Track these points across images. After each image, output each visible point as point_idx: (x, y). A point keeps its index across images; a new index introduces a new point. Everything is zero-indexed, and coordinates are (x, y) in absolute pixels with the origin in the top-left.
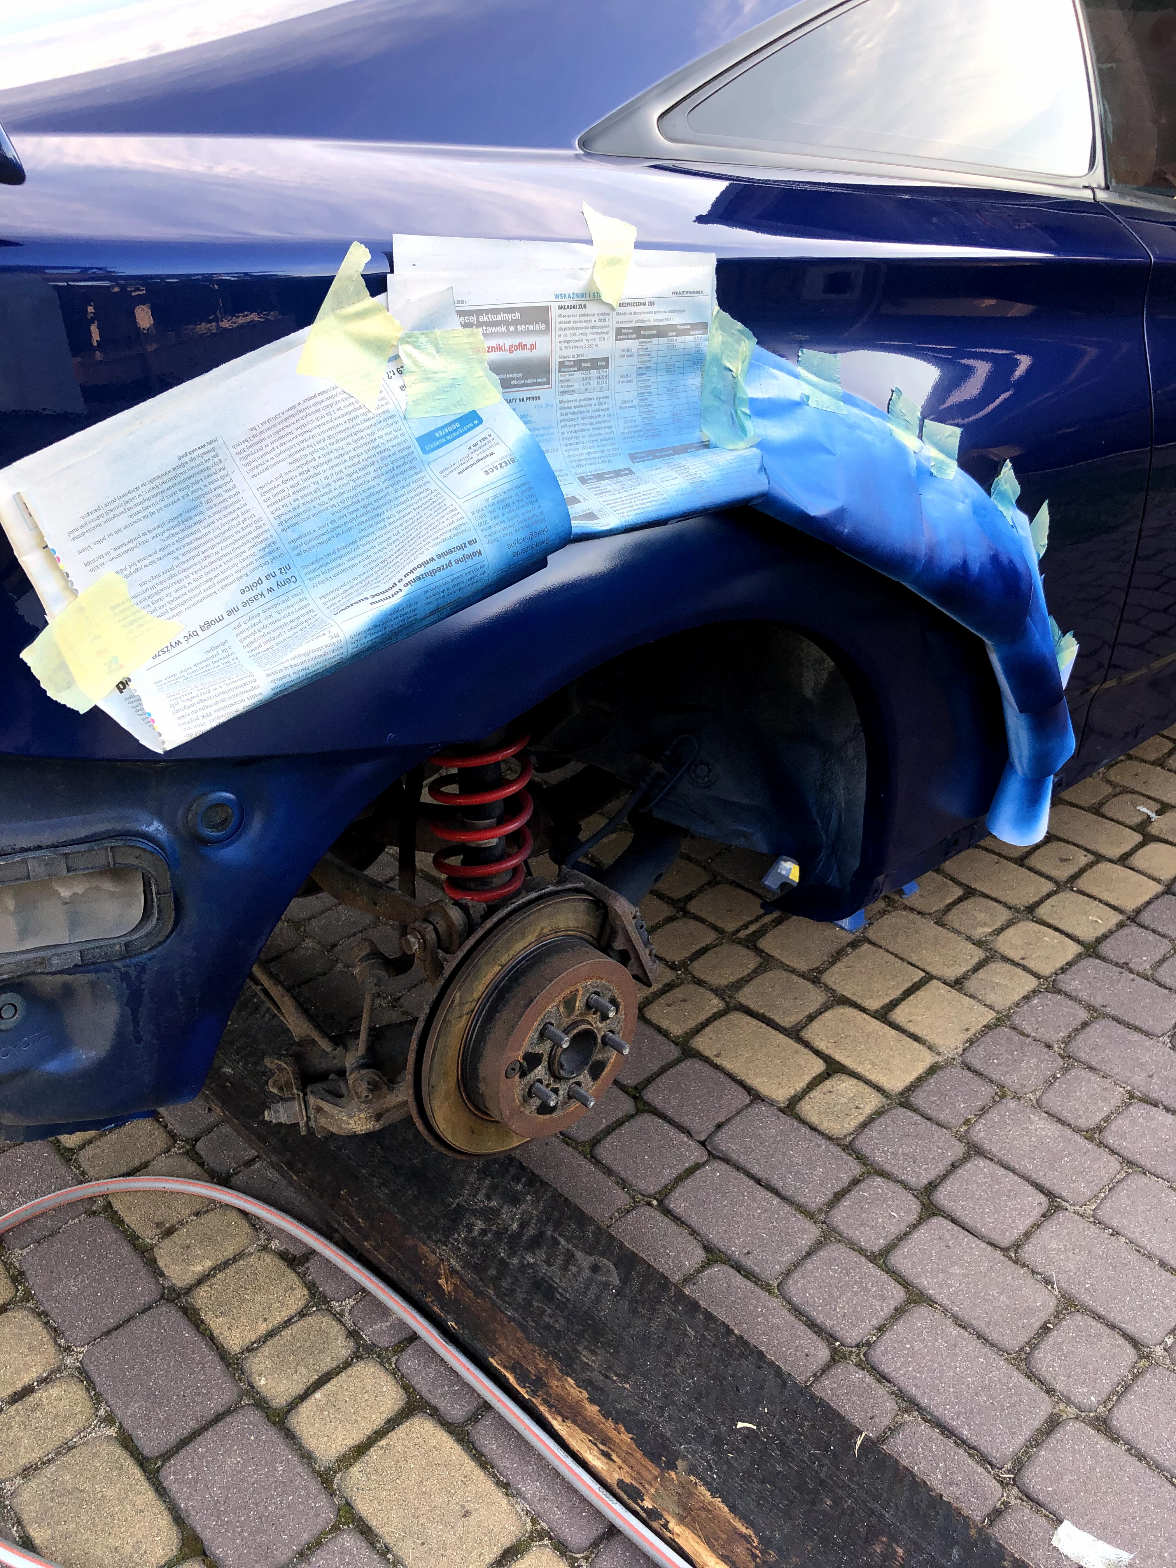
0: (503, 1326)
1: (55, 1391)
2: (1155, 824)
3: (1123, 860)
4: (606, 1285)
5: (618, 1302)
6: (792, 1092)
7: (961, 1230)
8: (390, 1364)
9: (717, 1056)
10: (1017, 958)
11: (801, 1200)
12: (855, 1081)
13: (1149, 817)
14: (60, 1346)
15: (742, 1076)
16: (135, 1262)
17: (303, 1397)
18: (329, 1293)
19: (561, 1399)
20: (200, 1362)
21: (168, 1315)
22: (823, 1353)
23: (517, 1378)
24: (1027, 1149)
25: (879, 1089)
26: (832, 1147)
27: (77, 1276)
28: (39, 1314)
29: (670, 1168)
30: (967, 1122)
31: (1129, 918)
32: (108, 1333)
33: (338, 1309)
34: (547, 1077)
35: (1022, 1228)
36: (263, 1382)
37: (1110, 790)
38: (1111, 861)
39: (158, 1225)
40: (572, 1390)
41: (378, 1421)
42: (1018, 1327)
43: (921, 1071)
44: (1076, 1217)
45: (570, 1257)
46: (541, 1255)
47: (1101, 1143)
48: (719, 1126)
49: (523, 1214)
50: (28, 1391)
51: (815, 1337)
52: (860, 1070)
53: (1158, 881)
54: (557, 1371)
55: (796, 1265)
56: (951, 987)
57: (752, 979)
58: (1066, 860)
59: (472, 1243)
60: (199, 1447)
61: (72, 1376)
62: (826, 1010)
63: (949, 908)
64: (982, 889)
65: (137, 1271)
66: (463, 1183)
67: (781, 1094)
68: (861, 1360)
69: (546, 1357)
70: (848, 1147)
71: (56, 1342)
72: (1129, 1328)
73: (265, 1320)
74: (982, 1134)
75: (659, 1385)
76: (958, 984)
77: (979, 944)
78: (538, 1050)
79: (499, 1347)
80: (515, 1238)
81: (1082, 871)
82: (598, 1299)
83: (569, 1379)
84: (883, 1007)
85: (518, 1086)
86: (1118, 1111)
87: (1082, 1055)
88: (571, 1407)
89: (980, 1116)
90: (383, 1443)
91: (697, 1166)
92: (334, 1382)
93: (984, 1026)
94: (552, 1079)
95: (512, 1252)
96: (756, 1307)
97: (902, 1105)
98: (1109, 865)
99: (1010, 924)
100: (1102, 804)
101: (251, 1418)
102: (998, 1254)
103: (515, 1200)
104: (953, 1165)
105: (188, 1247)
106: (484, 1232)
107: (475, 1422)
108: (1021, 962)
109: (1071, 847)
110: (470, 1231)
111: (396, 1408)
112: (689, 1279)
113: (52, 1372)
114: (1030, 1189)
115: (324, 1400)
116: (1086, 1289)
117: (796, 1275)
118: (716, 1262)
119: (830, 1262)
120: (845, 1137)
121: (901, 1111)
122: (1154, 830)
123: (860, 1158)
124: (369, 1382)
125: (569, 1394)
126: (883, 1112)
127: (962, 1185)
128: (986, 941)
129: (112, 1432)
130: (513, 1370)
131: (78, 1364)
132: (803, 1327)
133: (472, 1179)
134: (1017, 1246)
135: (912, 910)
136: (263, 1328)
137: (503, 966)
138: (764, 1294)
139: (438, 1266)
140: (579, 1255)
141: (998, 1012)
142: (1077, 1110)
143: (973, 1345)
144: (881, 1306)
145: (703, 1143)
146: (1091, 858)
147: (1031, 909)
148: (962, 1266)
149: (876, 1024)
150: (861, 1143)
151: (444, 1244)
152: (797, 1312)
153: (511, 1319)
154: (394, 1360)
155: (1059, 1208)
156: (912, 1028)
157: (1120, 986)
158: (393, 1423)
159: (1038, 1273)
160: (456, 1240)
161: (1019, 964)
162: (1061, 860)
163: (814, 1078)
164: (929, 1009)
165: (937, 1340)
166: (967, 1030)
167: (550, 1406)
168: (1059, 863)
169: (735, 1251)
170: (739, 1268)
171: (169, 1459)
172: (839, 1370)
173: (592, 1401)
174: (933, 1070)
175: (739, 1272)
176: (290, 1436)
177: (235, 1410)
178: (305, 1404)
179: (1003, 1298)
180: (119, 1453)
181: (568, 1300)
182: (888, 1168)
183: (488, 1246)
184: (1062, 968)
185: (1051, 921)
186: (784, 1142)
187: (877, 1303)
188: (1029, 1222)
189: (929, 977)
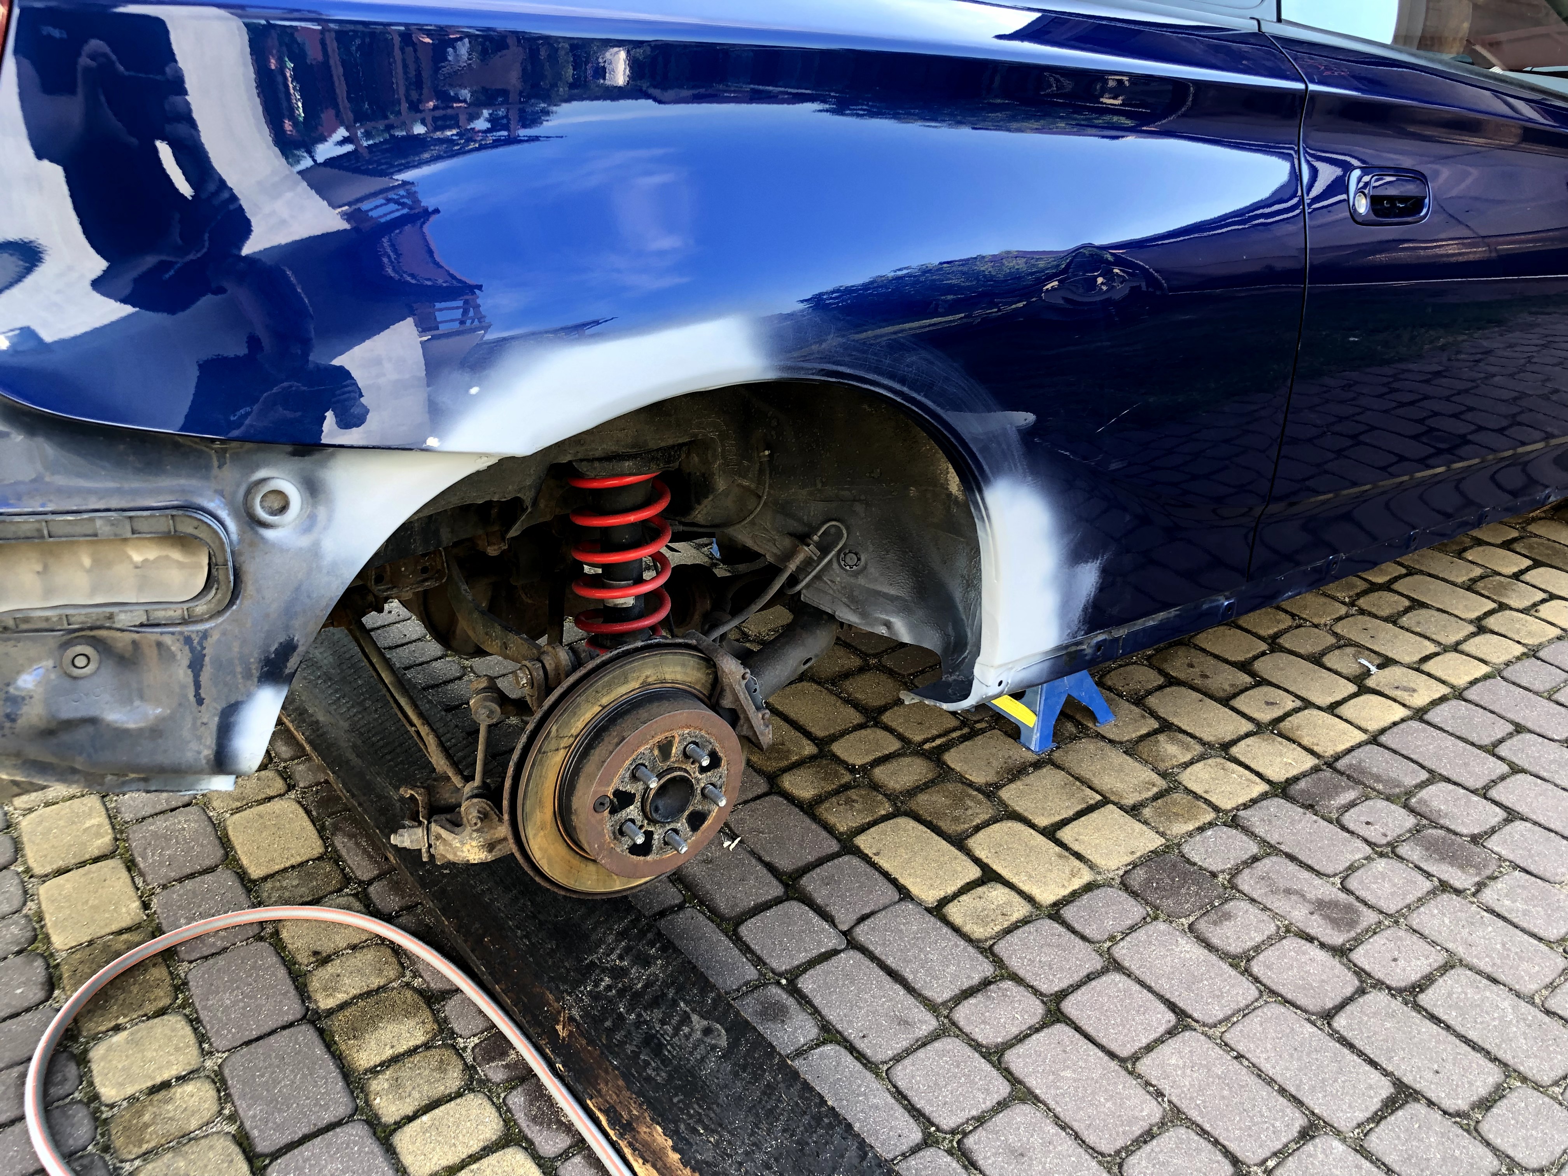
0: (607, 1072)
1: (190, 1088)
2: (1374, 677)
3: (1332, 709)
4: (714, 1048)
5: (721, 1063)
6: (942, 894)
7: (1082, 1038)
8: (499, 1098)
9: (877, 854)
10: (1199, 791)
11: (928, 993)
12: (1007, 890)
13: (1369, 670)
14: (203, 1050)
15: (895, 874)
16: (288, 986)
17: (410, 1119)
18: (457, 1030)
19: (645, 1144)
20: (325, 1077)
21: (306, 1034)
22: (916, 1135)
23: (608, 1120)
24: (1168, 969)
25: (1029, 899)
26: (971, 949)
27: (233, 991)
28: (191, 1021)
29: (806, 951)
30: (1112, 938)
31: (1325, 763)
32: (248, 1043)
33: (462, 1045)
34: (640, 818)
35: (1144, 1042)
36: (378, 1100)
37: (1334, 641)
38: (1319, 708)
39: (316, 953)
40: (658, 1138)
41: (475, 1146)
42: (1118, 1133)
43: (1076, 887)
44: (1203, 1038)
45: (686, 1019)
46: (658, 1014)
47: (1246, 970)
48: (863, 919)
49: (650, 975)
50: (166, 1085)
51: (912, 1121)
52: (1014, 880)
53: (1365, 731)
54: (648, 1119)
55: (909, 1052)
56: (1127, 812)
57: (928, 787)
58: (1272, 704)
59: (595, 996)
60: (306, 1150)
61: (208, 1077)
62: (994, 823)
63: (1142, 738)
64: (1180, 725)
65: (288, 992)
66: (601, 941)
67: (930, 897)
68: (953, 1147)
69: (640, 1105)
70: (987, 950)
71: (200, 1045)
72: (1232, 1147)
73: (392, 1047)
74: (1124, 951)
75: (743, 1143)
76: (1134, 811)
77: (1164, 775)
78: (630, 788)
79: (599, 1091)
80: (637, 996)
81: (1287, 715)
82: (703, 1059)
83: (658, 1128)
84: (1052, 825)
85: (607, 822)
86: (1270, 941)
87: (1245, 888)
88: (654, 1152)
89: (1127, 935)
90: (474, 1167)
91: (835, 952)
92: (442, 1108)
93: (1151, 852)
94: (646, 822)
95: (630, 1010)
96: (859, 1086)
97: (1050, 917)
98: (1315, 712)
99: (1202, 758)
100: (1323, 653)
101: (357, 1132)
102: (1114, 1065)
103: (645, 961)
104: (1088, 976)
105: (338, 976)
106: (609, 988)
107: (566, 1160)
108: (1204, 795)
109: (1281, 692)
110: (596, 985)
111: (494, 1138)
112: (800, 1053)
113: (192, 1072)
114: (1162, 1007)
115: (430, 1123)
116: (1198, 1105)
117: (907, 1062)
118: (831, 1042)
119: (942, 1054)
120: (986, 940)
121: (1048, 922)
122: (1371, 683)
123: (998, 961)
124: (474, 1112)
125: (654, 1141)
126: (1029, 922)
127: (1093, 996)
128: (1172, 773)
129: (232, 1129)
130: (606, 1112)
131: (216, 1068)
132: (902, 1110)
133: (610, 939)
134: (1135, 1058)
135: (1103, 738)
136: (388, 1053)
137: (604, 707)
138: (869, 1076)
139: (559, 1013)
140: (695, 1018)
141: (1167, 840)
142: (1227, 938)
143: (1067, 1144)
144: (984, 1099)
145: (845, 933)
146: (1298, 703)
147: (1225, 747)
148: (1074, 1071)
149: (1040, 839)
150: (1001, 948)
151: (570, 994)
152: (900, 1095)
153: (616, 1068)
154: (502, 1095)
155: (1187, 1028)
156: (1076, 847)
157: (1299, 827)
158: (488, 1150)
159: (1152, 1085)
160: (581, 992)
161: (1201, 797)
162: (1267, 703)
163: (968, 884)
164: (1099, 830)
165: (1032, 1136)
166: (1133, 853)
167: (634, 1149)
168: (1264, 706)
169: (852, 1034)
170: (852, 1049)
171: (277, 1159)
172: (928, 1153)
173: (675, 1149)
174: (1089, 888)
175: (851, 1053)
176: (390, 1151)
177: (347, 1123)
178: (411, 1124)
179: (1108, 1105)
180: (234, 1150)
181: (673, 1056)
182: (1021, 973)
183: (610, 1001)
184: (1244, 804)
185: (1243, 759)
186: (923, 939)
187: (981, 1096)
188: (1153, 1036)
189: (1105, 801)
